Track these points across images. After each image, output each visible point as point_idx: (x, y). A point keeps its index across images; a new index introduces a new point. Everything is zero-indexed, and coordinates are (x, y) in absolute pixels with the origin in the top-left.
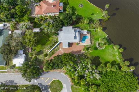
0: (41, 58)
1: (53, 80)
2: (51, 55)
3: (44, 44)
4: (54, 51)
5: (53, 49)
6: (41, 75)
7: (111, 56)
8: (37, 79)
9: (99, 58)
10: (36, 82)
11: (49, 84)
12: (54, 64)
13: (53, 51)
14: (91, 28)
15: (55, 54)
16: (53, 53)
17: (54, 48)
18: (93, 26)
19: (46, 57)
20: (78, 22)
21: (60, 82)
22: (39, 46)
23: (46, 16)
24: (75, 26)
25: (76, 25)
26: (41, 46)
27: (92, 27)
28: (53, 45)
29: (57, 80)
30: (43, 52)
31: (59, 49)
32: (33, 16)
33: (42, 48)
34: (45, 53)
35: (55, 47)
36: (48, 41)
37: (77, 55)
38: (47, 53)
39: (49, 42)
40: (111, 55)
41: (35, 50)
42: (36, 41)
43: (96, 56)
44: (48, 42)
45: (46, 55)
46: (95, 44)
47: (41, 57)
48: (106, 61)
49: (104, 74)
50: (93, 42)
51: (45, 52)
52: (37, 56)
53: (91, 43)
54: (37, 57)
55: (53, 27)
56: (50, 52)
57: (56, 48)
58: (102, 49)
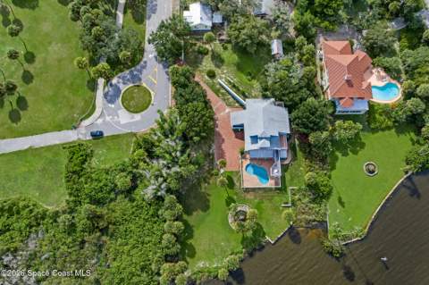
0: (204, 64)
1: (152, 93)
2: (212, 87)
3: (240, 68)
4: (223, 94)
5: (228, 91)
6: (165, 67)
7: (210, 245)
8: (156, 57)
9: (202, 210)
10: (150, 56)
11: (144, 85)
12: (184, 86)
13: (224, 91)
14: (294, 194)
15: (216, 96)
16: (217, 92)
17: (230, 94)
18: (300, 199)
19: (208, 75)
20: (312, 156)
21: (147, 107)
22: (235, 58)
23: (322, 70)
24: (298, 149)
25: (301, 150)
26: (235, 62)
27: (297, 197)
28: (238, 90)
29: (150, 101)
30: (218, 67)
31: (229, 105)
32: (322, 39)
33: (229, 65)
34: (218, 71)
35: (233, 97)
36: (249, 77)
37: (211, 151)
38: (218, 76)
39: (247, 81)
40: (212, 246)
41: (225, 48)
42: (241, 44)
43: (208, 201)
44: (245, 78)
45: (212, 75)
46: (244, 201)
47: (207, 64)
48: (194, 229)
49: (155, 215)
50: (250, 196)
51: (220, 71)
52: (210, 53)
53: (247, 190)
54: (207, 53)
55: (281, 80)
56: (220, 84)
57: (231, 100)
58: (230, 221)
